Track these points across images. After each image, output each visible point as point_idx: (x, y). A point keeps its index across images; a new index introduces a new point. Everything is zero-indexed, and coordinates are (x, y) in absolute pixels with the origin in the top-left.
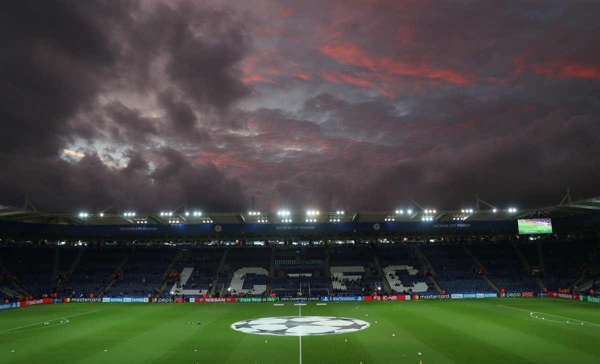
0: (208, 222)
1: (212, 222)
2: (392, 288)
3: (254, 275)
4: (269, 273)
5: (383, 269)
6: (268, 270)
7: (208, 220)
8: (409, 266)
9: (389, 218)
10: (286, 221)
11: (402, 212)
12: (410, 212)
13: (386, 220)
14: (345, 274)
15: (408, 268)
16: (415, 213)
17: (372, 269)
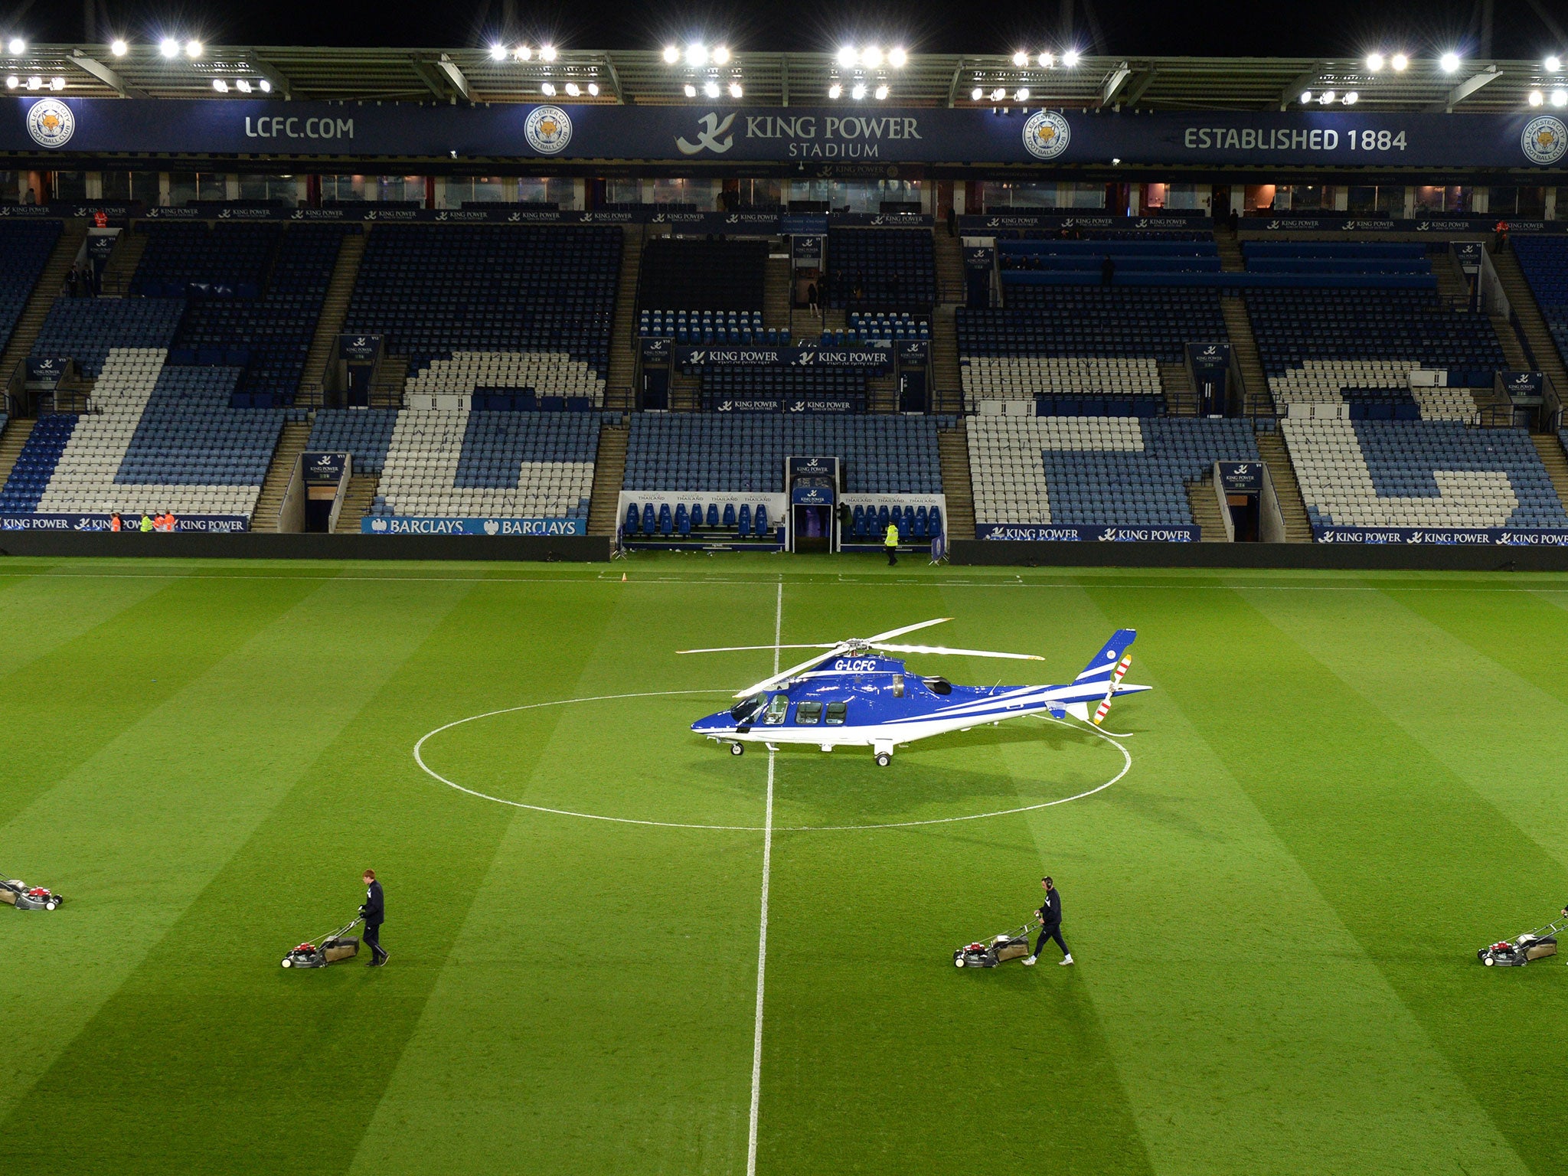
0: (244, 87)
1: (265, 86)
2: (1308, 500)
3: (518, 399)
4: (606, 390)
5: (1272, 382)
6: (603, 366)
7: (245, 77)
8: (1426, 365)
9: (1325, 88)
10: (712, 91)
11: (1401, 62)
12: (1450, 62)
13: (1306, 98)
14: (1051, 404)
15: (1421, 377)
16: (1482, 71)
17: (1202, 375)
